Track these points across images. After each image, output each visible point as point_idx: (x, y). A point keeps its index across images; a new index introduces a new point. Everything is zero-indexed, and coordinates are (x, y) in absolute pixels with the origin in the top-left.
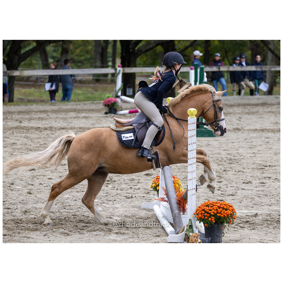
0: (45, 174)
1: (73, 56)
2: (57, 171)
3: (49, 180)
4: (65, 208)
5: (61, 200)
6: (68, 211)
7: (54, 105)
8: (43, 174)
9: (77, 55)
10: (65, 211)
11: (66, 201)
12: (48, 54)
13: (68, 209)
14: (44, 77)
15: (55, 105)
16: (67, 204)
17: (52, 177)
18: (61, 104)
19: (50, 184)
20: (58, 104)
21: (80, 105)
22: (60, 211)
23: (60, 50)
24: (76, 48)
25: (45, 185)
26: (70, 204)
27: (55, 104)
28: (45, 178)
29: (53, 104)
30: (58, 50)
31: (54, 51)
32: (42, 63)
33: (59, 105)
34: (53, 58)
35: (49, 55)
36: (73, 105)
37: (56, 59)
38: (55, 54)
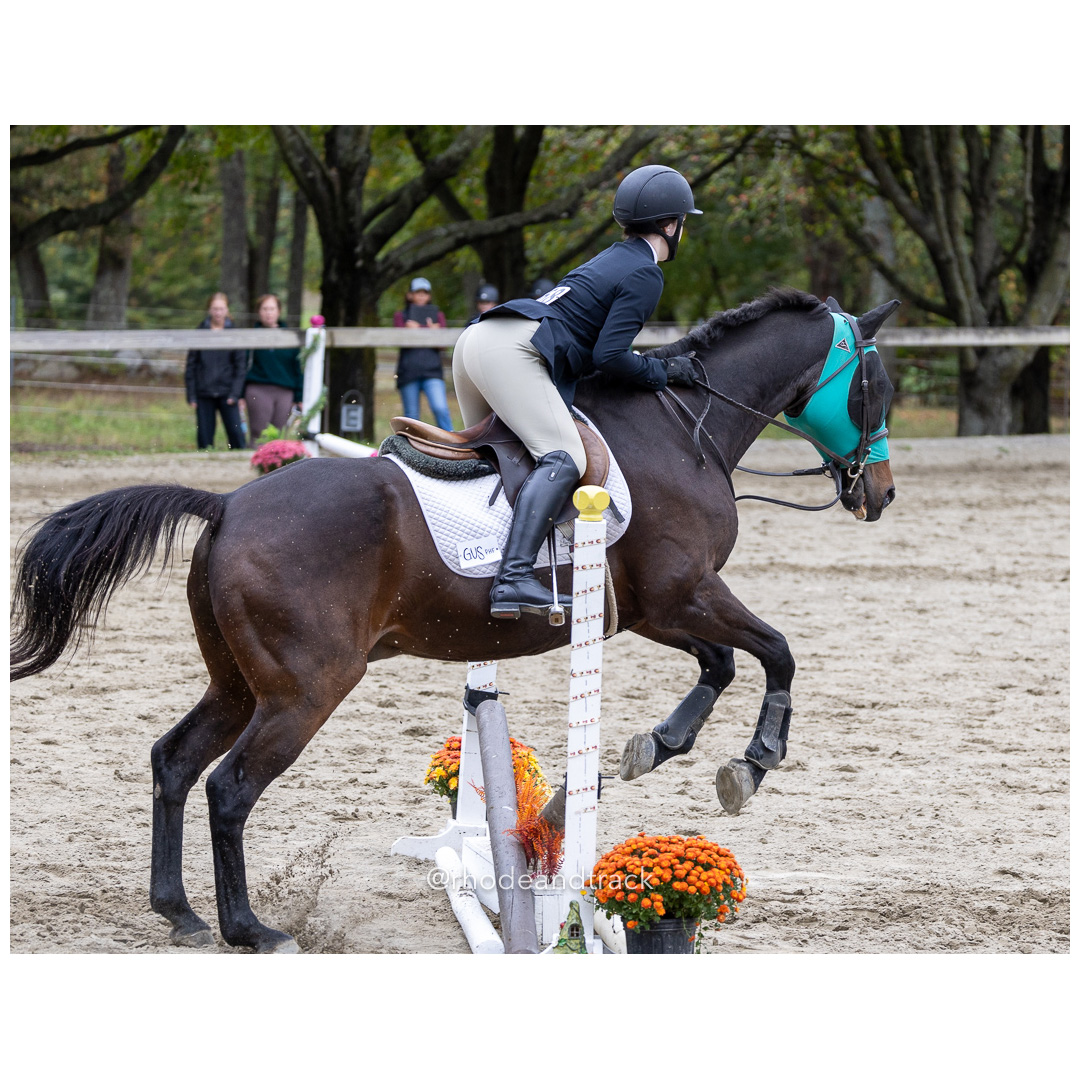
0: (32, 726)
1: (141, 281)
2: (77, 713)
3: (46, 748)
4: (103, 855)
5: (91, 823)
6: (115, 864)
7: (66, 466)
8: (24, 726)
9: (155, 278)
10: (103, 864)
11: (110, 826)
12: (48, 270)
13: (115, 859)
14: (32, 356)
15: (72, 466)
16: (113, 840)
17: (57, 738)
18: (96, 463)
19: (47, 764)
20: (81, 462)
21: (165, 464)
22: (86, 863)
23: (94, 257)
24: (155, 251)
25: (32, 766)
26: (123, 840)
27: (73, 462)
28: (30, 738)
29: (65, 462)
30: (87, 256)
31: (72, 259)
32: (26, 305)
33: (86, 466)
34: (66, 285)
35: (51, 277)
36: (139, 465)
37: (79, 290)
38: (73, 273)
